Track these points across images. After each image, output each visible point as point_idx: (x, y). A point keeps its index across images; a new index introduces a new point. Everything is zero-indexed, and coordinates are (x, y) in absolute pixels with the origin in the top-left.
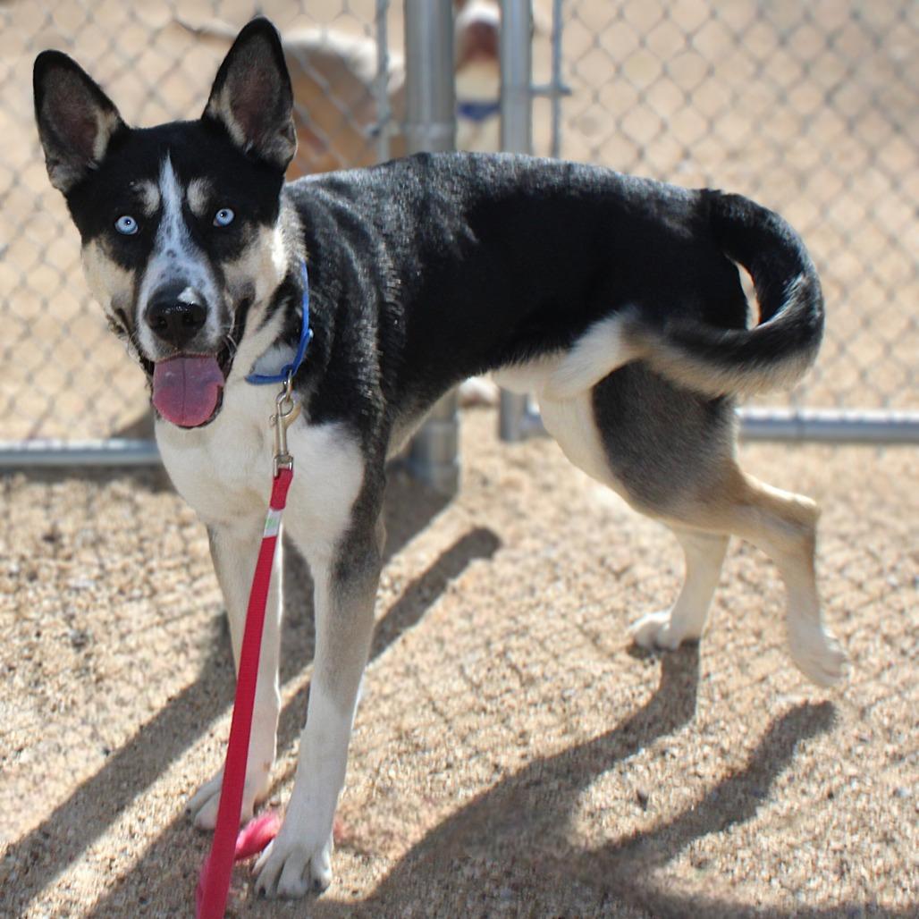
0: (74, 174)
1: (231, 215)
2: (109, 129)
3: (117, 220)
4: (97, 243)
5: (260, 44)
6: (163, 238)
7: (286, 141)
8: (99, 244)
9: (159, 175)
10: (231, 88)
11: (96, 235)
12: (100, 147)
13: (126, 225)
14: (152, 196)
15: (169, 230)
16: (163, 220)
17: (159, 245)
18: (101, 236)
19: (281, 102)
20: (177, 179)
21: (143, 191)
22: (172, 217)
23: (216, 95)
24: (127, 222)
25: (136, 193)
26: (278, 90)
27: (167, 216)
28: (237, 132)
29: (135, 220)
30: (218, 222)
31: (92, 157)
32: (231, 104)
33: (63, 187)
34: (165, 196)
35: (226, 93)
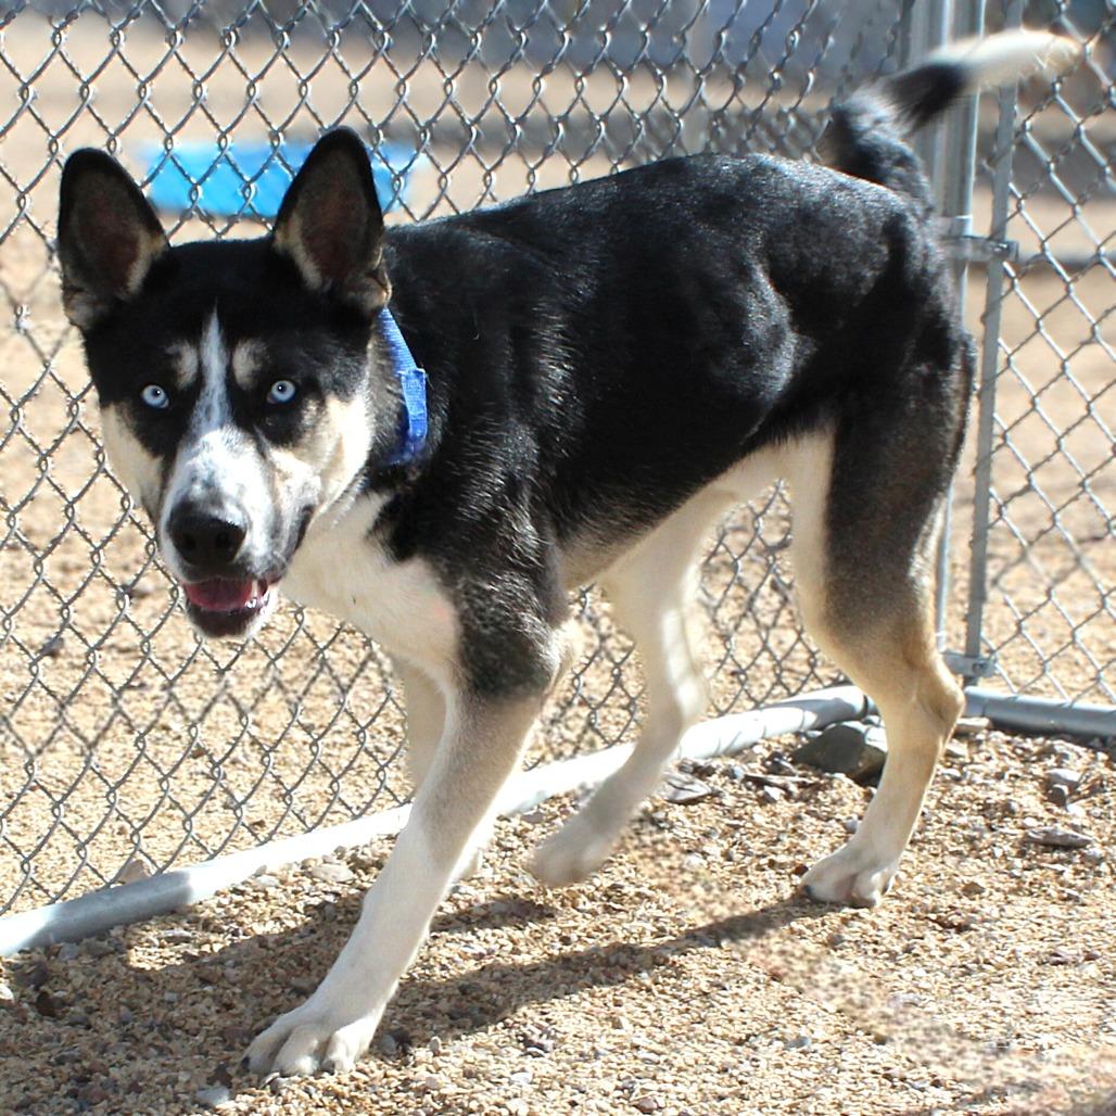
0: (100, 307)
1: (290, 389)
2: (152, 255)
3: (142, 389)
4: (117, 411)
5: (342, 161)
6: (200, 421)
7: (374, 285)
8: (119, 412)
9: (201, 333)
10: (302, 216)
11: (117, 401)
12: (137, 274)
13: (153, 397)
14: (188, 363)
15: (208, 410)
16: (202, 394)
17: (194, 431)
18: (122, 403)
19: (367, 234)
20: (222, 340)
21: (178, 356)
22: (213, 391)
23: (282, 225)
24: (155, 394)
25: (170, 357)
26: (365, 219)
27: (207, 388)
28: (311, 272)
29: (166, 392)
30: (273, 397)
31: (126, 287)
32: (303, 236)
33: (84, 324)
34: (205, 363)
35: (296, 223)
